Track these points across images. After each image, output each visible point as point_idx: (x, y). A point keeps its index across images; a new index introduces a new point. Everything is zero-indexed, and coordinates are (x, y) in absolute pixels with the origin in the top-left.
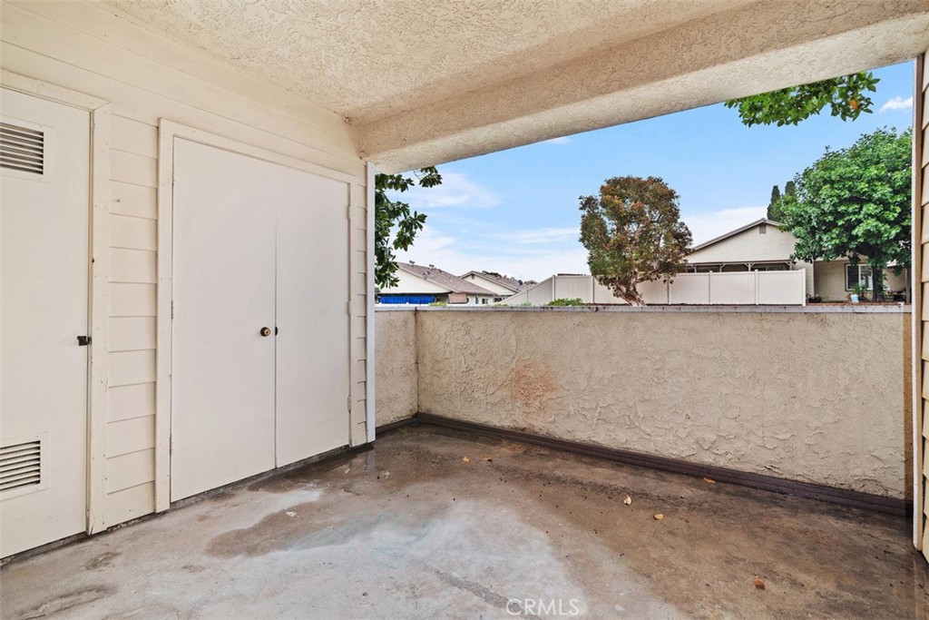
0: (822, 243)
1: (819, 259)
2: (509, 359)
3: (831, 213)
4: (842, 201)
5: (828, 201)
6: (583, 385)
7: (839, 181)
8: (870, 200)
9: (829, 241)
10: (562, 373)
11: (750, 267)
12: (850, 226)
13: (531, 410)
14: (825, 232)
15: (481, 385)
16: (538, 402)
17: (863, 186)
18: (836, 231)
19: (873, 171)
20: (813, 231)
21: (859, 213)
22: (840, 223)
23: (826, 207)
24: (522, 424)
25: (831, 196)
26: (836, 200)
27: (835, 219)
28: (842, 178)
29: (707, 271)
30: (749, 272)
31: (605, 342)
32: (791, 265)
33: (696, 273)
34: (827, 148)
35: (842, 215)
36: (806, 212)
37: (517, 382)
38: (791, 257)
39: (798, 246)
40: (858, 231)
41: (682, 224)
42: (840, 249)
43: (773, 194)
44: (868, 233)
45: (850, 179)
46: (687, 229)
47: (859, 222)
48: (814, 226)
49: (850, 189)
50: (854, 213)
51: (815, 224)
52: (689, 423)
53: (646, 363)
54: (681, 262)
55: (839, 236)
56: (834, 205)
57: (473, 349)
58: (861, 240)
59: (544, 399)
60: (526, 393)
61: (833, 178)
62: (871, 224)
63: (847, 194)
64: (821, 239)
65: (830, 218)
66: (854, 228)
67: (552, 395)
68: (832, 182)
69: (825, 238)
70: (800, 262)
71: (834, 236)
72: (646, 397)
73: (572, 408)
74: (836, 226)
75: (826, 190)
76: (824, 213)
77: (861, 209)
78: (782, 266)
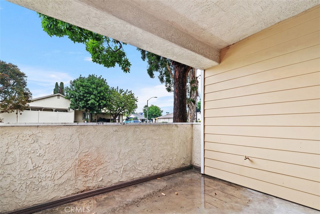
0: (79, 105)
1: (77, 110)
2: (73, 154)
3: (82, 96)
4: (86, 93)
5: (82, 92)
6: (116, 157)
7: (85, 86)
8: (92, 94)
9: (81, 104)
10: (106, 155)
11: (54, 110)
12: (87, 101)
13: (88, 178)
14: (80, 101)
15: (49, 175)
16: (93, 172)
17: (91, 89)
18: (83, 102)
19: (93, 86)
20: (76, 101)
21: (90, 97)
22: (85, 99)
23: (81, 94)
24: (82, 188)
25: (83, 90)
26: (84, 92)
27: (83, 98)
28: (86, 86)
29: (38, 110)
30: (54, 112)
31: (126, 138)
32: (68, 111)
33: (30, 111)
34: (81, 75)
35: (85, 97)
36: (75, 94)
37: (79, 166)
38: (69, 108)
39: (71, 104)
40: (89, 102)
41: (27, 89)
42: (83, 107)
43: (56, 85)
44: (92, 103)
45: (88, 87)
46: (29, 91)
47: (90, 100)
48: (77, 99)
49: (88, 90)
50: (88, 97)
51: (77, 98)
52: (152, 162)
53: (140, 144)
54: (26, 105)
55: (84, 103)
56: (83, 93)
57: (42, 152)
58: (90, 105)
59: (97, 170)
60: (85, 170)
61: (83, 85)
62: (93, 101)
63: (87, 91)
64: (79, 103)
65: (82, 97)
66: (88, 101)
67: (101, 167)
68: (83, 86)
69: (80, 103)
70: (71, 110)
71: (83, 103)
72: (140, 157)
73: (111, 170)
74: (83, 100)
75: (81, 88)
76: (80, 95)
77: (90, 96)
78: (66, 111)
